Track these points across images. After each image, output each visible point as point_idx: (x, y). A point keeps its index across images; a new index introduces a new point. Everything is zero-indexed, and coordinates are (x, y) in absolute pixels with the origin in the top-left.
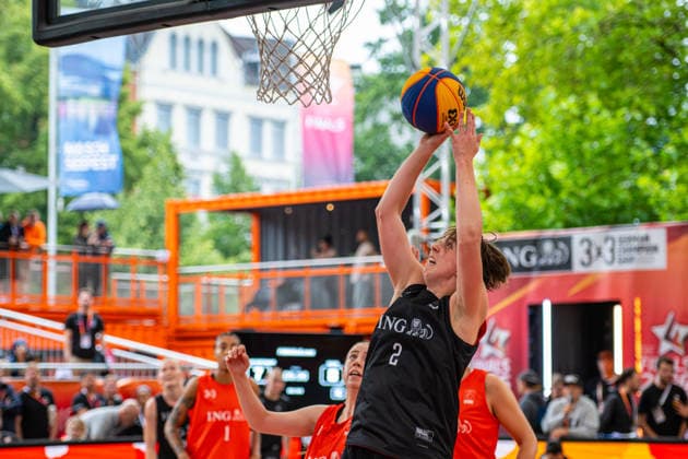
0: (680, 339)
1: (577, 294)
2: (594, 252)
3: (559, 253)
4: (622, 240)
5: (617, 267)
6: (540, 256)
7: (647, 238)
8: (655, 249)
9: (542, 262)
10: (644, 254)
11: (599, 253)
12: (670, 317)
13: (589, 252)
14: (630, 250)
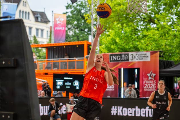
0: (153, 77)
1: (130, 66)
2: (134, 57)
3: (126, 57)
4: (140, 55)
5: (139, 60)
6: (121, 58)
7: (146, 54)
8: (148, 57)
9: (122, 59)
10: (145, 58)
11: (135, 58)
12: (151, 71)
13: (132, 57)
14: (142, 57)
